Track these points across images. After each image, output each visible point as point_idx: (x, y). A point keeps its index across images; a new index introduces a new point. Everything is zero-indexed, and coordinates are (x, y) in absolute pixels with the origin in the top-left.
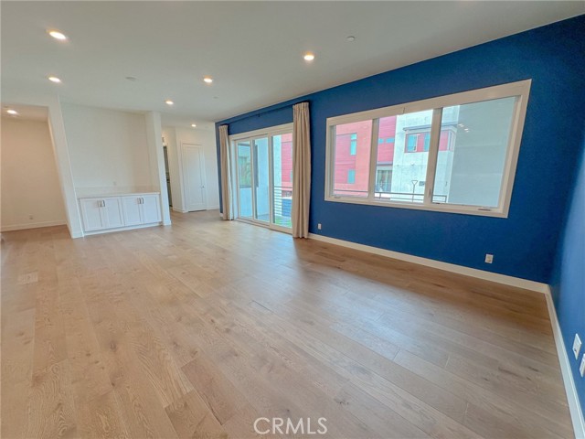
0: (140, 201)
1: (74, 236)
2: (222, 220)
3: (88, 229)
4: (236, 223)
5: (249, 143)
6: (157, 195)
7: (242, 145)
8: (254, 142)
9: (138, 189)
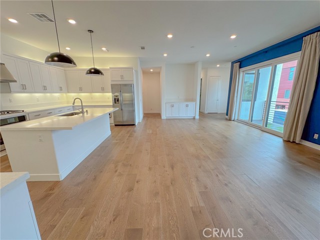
0: (187, 106)
1: (162, 118)
2: (227, 119)
3: (167, 116)
4: (236, 123)
5: (254, 72)
6: (194, 103)
7: (248, 74)
8: (258, 70)
9: (187, 100)
